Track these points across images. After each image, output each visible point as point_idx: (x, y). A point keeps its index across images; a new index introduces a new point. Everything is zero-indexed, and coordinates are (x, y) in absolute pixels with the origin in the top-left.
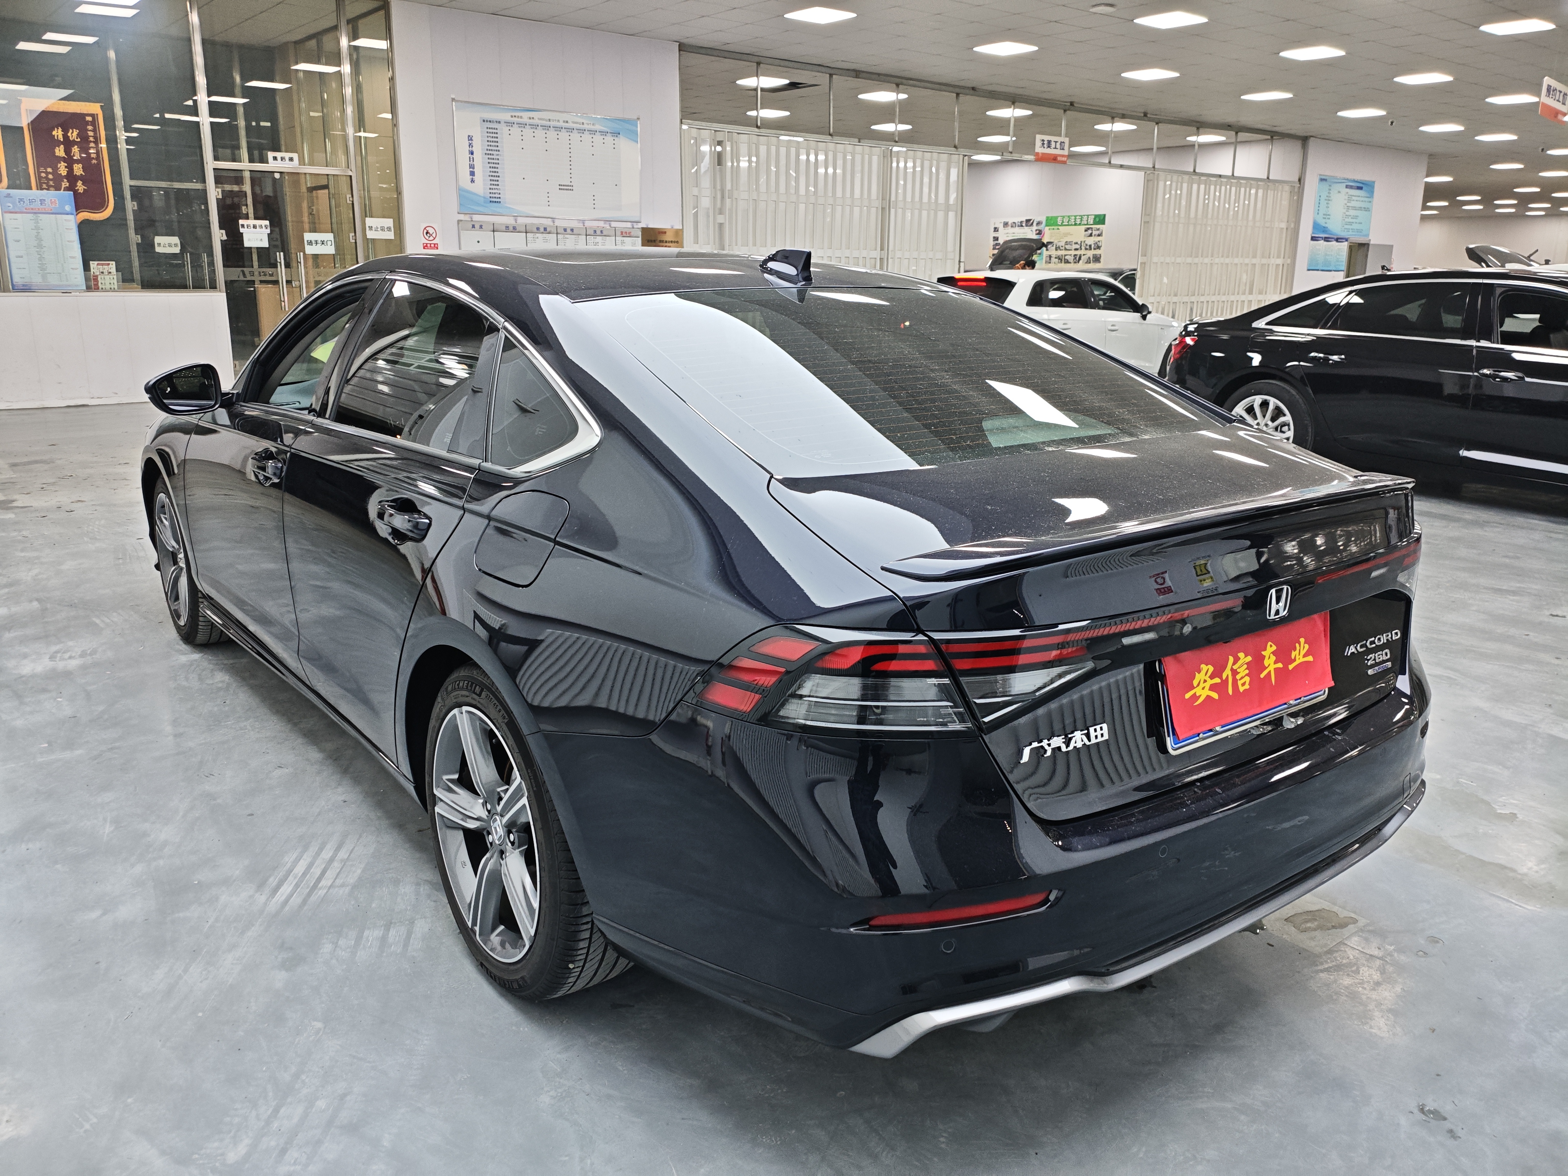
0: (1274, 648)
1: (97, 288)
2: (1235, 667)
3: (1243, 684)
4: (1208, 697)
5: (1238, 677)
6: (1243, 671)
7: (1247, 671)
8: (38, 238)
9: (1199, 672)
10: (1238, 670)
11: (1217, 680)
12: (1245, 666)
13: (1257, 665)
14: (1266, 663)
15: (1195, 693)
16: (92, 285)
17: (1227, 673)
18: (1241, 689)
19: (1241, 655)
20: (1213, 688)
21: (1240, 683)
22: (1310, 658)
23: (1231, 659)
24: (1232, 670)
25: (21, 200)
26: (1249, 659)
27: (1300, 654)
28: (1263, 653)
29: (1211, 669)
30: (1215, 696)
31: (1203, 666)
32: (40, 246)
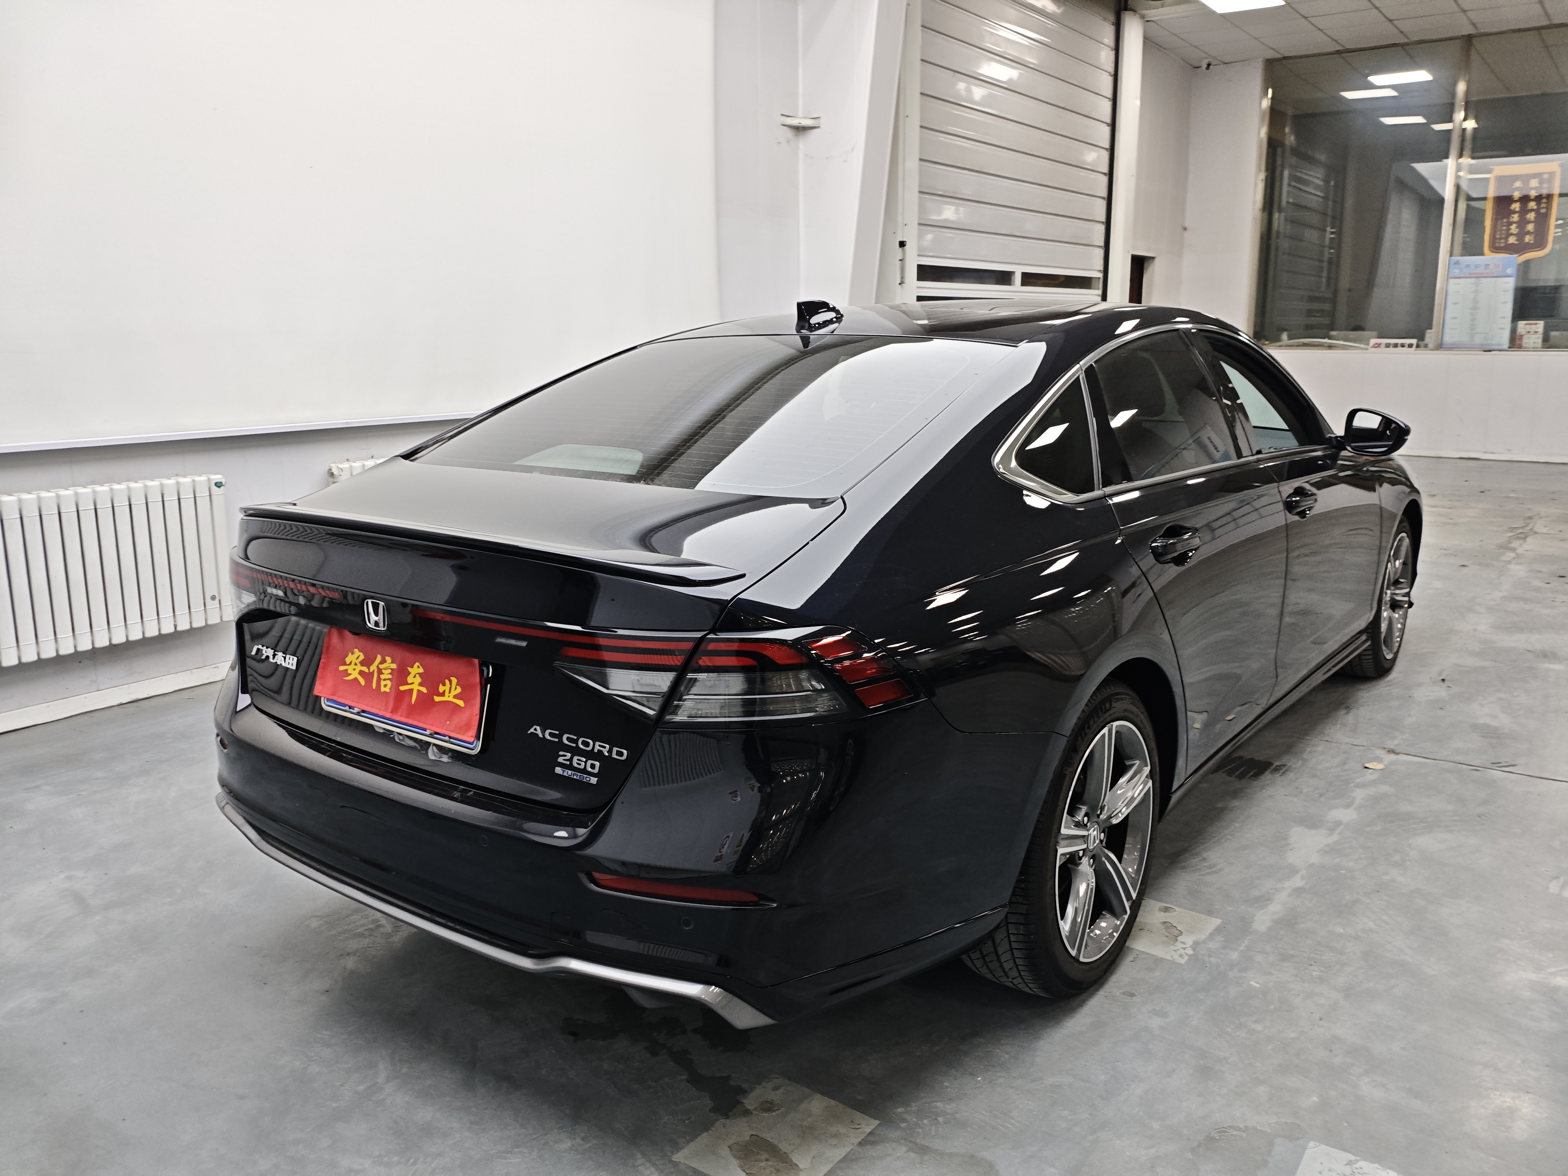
0: (421, 670)
1: (1520, 347)
2: (381, 666)
3: (385, 686)
4: (356, 679)
5: (382, 677)
6: (386, 675)
7: (390, 676)
8: (1475, 301)
9: (353, 654)
10: (383, 671)
11: (365, 669)
12: (390, 671)
13: (401, 675)
14: (410, 679)
15: (347, 670)
16: (1515, 342)
17: (373, 668)
18: (383, 689)
19: (388, 659)
20: (361, 673)
21: (383, 683)
22: (461, 703)
23: (379, 658)
24: (378, 667)
25: (1468, 266)
26: (394, 666)
27: (450, 691)
28: (409, 669)
29: (362, 657)
30: (362, 681)
31: (356, 650)
32: (1475, 308)
